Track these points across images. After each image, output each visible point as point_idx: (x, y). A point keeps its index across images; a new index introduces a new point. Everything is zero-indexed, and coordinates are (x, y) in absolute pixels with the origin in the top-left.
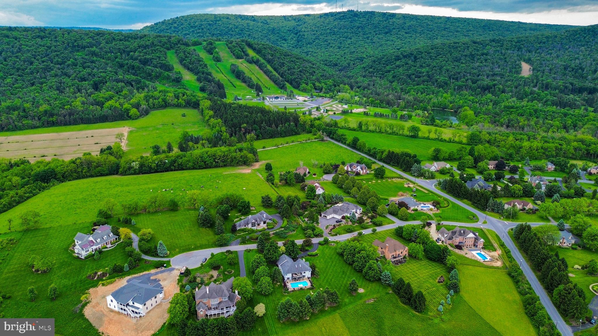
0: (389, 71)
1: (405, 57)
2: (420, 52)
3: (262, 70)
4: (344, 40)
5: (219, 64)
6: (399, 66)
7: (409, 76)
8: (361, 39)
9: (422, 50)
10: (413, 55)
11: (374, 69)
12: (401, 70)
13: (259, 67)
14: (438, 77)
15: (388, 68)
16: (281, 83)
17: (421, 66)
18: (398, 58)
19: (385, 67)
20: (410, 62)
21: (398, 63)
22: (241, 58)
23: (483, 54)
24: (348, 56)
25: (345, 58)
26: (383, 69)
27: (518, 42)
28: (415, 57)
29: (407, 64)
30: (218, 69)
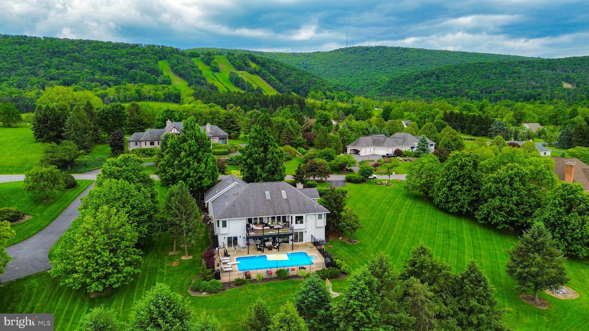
0: (409, 89)
1: (426, 76)
2: (443, 71)
3: (264, 79)
4: (355, 71)
5: (216, 74)
6: (420, 85)
7: (434, 91)
8: (374, 70)
9: (444, 69)
10: (434, 74)
11: (392, 89)
12: (423, 87)
13: (262, 78)
14: (468, 91)
15: (407, 87)
16: (286, 90)
17: (445, 83)
18: (417, 78)
19: (404, 86)
20: (432, 80)
21: (418, 82)
22: (242, 70)
23: (514, 73)
24: (361, 82)
25: (357, 83)
26: (402, 88)
27: (550, 64)
28: (438, 77)
29: (428, 82)
30: (214, 77)
